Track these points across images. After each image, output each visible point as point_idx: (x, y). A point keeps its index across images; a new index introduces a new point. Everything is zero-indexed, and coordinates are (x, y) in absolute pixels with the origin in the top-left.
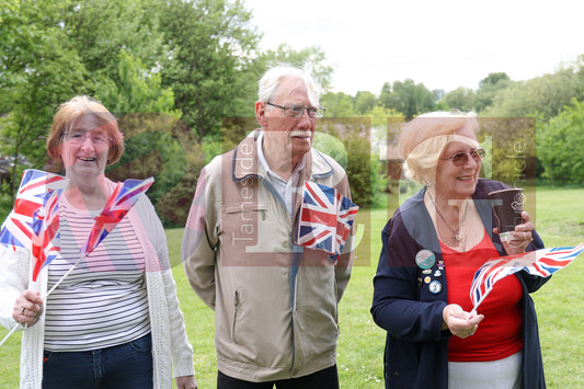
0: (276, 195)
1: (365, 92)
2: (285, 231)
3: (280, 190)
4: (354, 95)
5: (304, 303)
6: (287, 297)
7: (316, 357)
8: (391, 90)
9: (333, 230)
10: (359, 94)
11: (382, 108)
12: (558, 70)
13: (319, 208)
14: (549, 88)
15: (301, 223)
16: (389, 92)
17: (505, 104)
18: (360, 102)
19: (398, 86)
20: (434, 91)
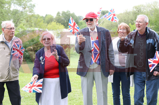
0: (7, 45)
1: (49, 15)
2: (9, 52)
3: (8, 44)
4: (44, 16)
5: (12, 66)
6: (9, 65)
7: (14, 77)
8: (61, 15)
9: (18, 53)
10: (46, 15)
11: (55, 23)
12: (125, 12)
13: (16, 48)
14: (121, 18)
15: (12, 50)
16: (60, 15)
17: (104, 24)
18: (47, 19)
19: (64, 13)
20: (79, 17)
